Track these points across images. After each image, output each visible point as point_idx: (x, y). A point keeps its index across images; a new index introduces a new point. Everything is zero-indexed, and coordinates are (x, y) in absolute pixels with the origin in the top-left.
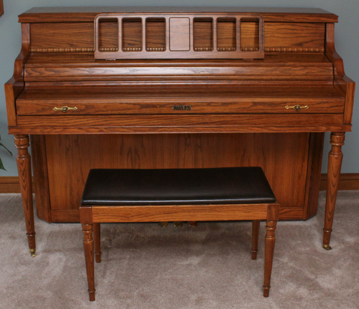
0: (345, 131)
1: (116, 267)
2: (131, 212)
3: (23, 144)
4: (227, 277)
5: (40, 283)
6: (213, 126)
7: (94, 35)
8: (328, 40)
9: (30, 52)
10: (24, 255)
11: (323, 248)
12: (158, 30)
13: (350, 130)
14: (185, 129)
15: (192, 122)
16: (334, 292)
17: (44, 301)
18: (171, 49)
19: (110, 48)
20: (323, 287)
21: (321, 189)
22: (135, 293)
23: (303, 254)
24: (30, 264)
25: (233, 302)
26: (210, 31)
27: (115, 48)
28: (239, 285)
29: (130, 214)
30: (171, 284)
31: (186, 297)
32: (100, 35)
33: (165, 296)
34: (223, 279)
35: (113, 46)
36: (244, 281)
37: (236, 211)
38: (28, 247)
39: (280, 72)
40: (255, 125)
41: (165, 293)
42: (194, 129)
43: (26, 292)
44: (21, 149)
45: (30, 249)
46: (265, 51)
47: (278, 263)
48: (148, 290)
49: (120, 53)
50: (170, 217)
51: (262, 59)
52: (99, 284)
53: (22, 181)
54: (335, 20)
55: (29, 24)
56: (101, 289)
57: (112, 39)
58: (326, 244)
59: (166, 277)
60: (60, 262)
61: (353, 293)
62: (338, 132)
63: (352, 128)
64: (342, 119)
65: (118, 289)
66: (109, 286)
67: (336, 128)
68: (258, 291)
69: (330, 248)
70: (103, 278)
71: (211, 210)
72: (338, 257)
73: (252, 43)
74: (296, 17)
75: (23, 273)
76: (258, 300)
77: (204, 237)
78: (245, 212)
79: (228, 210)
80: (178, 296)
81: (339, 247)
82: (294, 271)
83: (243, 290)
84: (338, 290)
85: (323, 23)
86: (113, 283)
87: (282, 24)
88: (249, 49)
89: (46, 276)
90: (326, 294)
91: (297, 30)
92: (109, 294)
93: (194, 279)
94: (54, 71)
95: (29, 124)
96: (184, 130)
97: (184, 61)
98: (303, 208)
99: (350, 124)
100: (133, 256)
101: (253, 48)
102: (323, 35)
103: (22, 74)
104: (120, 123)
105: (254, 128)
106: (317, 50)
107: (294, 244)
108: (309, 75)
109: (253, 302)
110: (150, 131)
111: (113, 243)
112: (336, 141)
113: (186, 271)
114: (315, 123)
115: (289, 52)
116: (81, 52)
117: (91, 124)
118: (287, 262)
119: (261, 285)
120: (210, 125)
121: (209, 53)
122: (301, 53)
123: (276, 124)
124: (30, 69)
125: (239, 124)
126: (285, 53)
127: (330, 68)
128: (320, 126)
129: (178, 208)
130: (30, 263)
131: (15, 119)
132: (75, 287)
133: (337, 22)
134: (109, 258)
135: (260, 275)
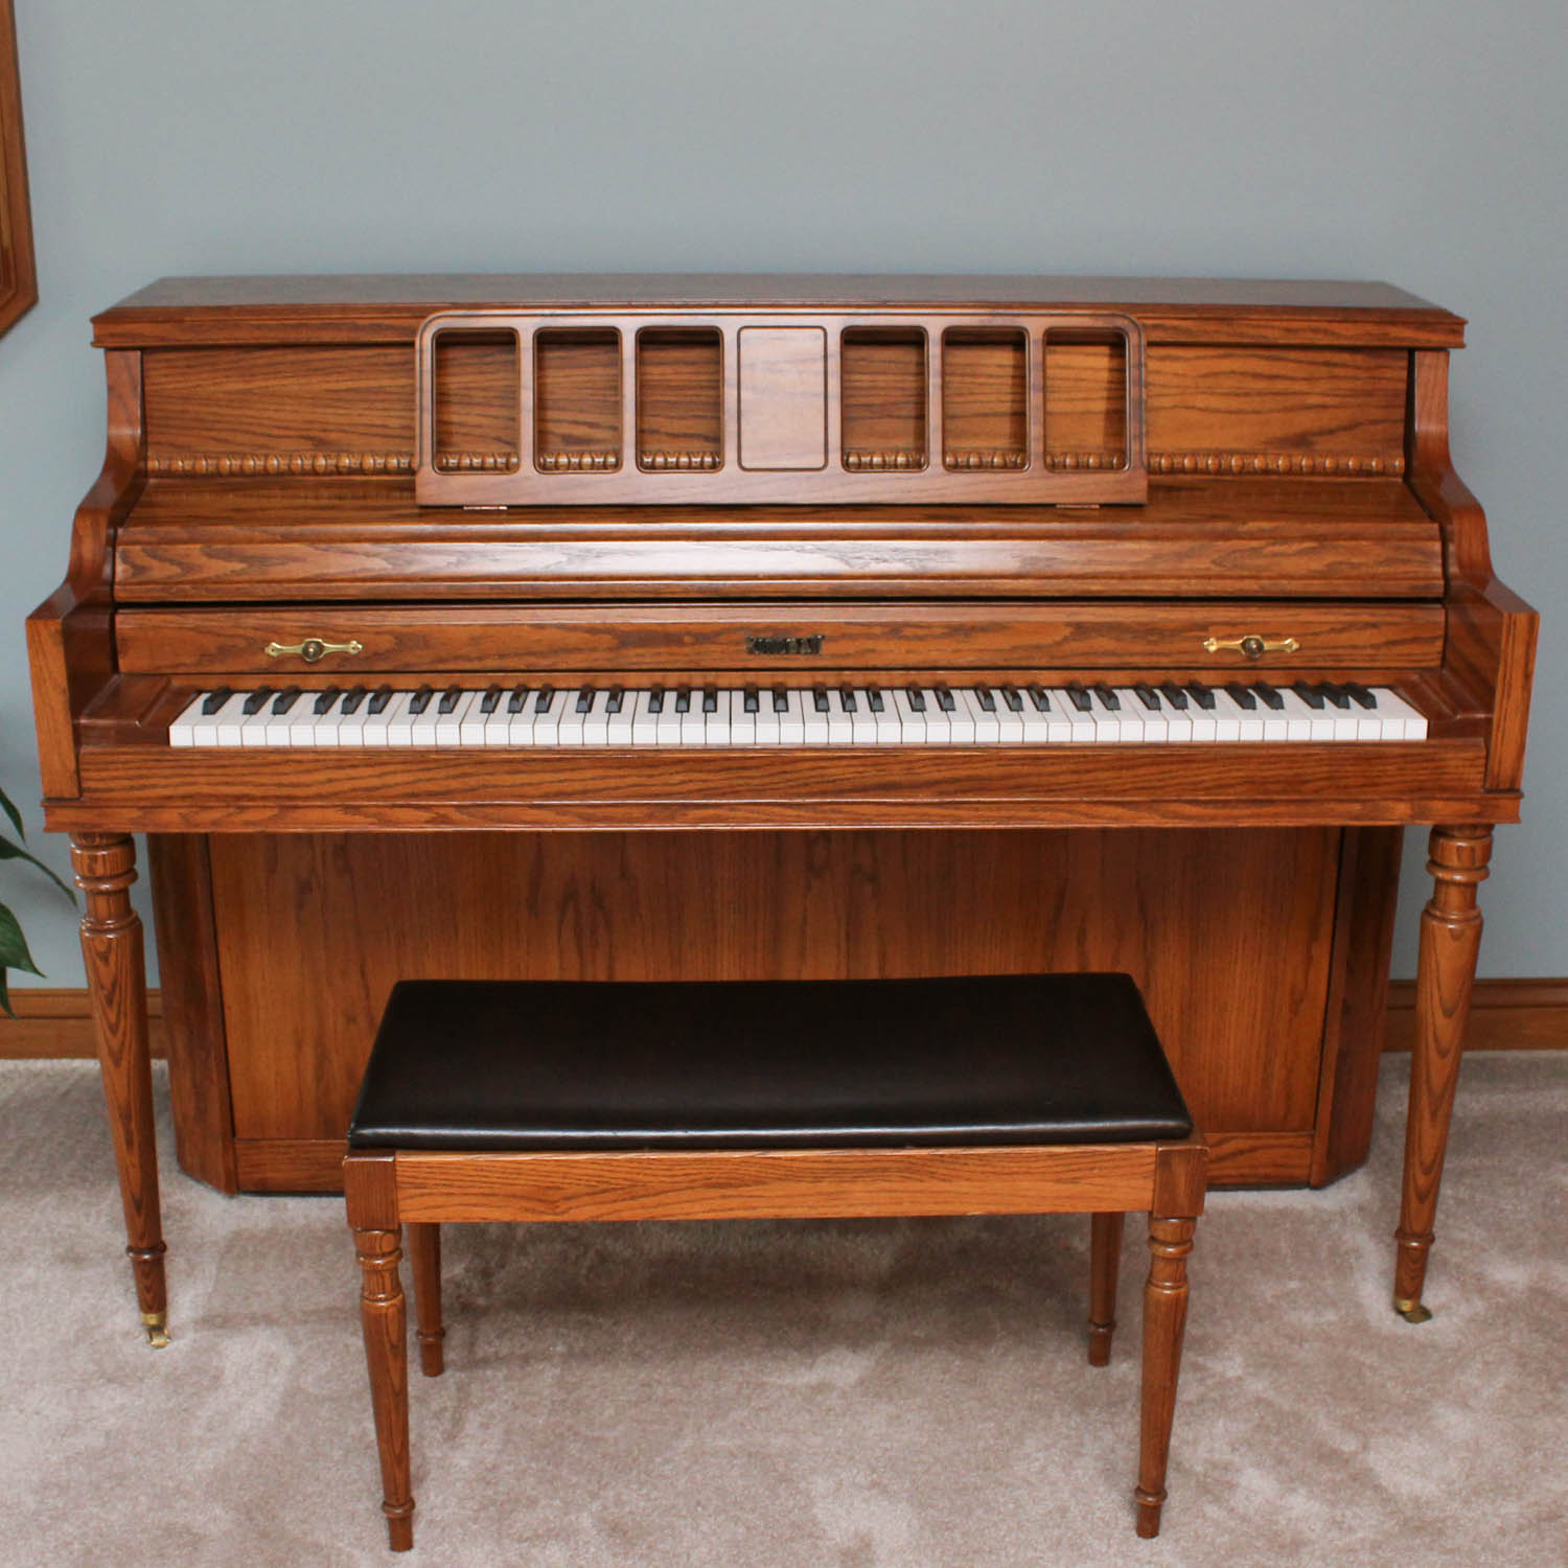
0: (1492, 821)
1: (505, 1397)
2: (565, 1178)
3: (108, 872)
4: (981, 1444)
5: (180, 1464)
6: (925, 800)
7: (414, 401)
8: (1420, 426)
9: (145, 474)
10: (119, 1340)
11: (1393, 1315)
12: (694, 378)
13: (1514, 818)
14: (802, 813)
15: (834, 781)
16: (1442, 1515)
17: (196, 1549)
18: (746, 464)
19: (483, 455)
20: (1392, 1490)
21: (1389, 1048)
22: (585, 1514)
23: (1307, 1341)
24: (141, 1380)
25: (1003, 1559)
26: (913, 385)
27: (508, 455)
28: (1033, 1479)
29: (559, 1188)
30: (742, 1475)
31: (802, 1537)
32: (441, 399)
33: (715, 1533)
34: (965, 1456)
35: (495, 447)
36: (1054, 1462)
37: (1021, 1177)
38: (134, 1304)
39: (1214, 562)
40: (1108, 793)
41: (712, 1520)
42: (840, 812)
43: (119, 1506)
44: (101, 893)
45: (142, 1314)
46: (1150, 471)
47: (1202, 1380)
48: (643, 1504)
49: (527, 478)
50: (735, 1203)
51: (1137, 507)
52: (432, 1475)
53: (107, 1030)
54: (1451, 339)
55: (139, 353)
56: (440, 1498)
57: (496, 417)
58: (1408, 1297)
59: (722, 1442)
60: (271, 1370)
61: (1521, 1520)
62: (1461, 827)
63: (1525, 806)
64: (1482, 769)
65: (512, 1495)
66: (475, 1484)
67: (1456, 806)
68: (1114, 1508)
69: (1425, 1314)
70: (452, 1448)
71: (912, 1169)
72: (1460, 1354)
73: (1094, 435)
74: (1285, 324)
75: (112, 1422)
76: (1112, 1551)
77: (886, 1261)
78: (1058, 1181)
79: (983, 1173)
80: (770, 1531)
81: (1464, 1310)
82: (1268, 1419)
83: (1051, 1505)
84: (1456, 1505)
85: (1401, 349)
86: (495, 1467)
87: (1221, 352)
88: (1083, 460)
89: (208, 1435)
90: (1406, 1521)
91: (1292, 379)
92: (475, 1520)
93: (838, 1453)
94: (243, 559)
95: (132, 788)
96: (798, 816)
97: (804, 513)
98: (1312, 1137)
99: (1513, 791)
100: (582, 1345)
101: (1100, 456)
102: (1402, 400)
103: (107, 570)
104: (523, 785)
105: (1103, 809)
106: (1374, 464)
107: (1268, 1295)
108: (1339, 578)
109: (1093, 1559)
110: (650, 818)
111: (497, 1289)
112: (1454, 862)
113: (807, 1417)
114: (1364, 785)
115: (1255, 472)
116: (361, 471)
117: (399, 790)
118: (1240, 1378)
119: (1130, 1481)
120: (909, 797)
121: (910, 478)
122: (1306, 479)
123: (1195, 790)
124: (138, 547)
125: (1036, 789)
126: (1237, 478)
127: (1430, 544)
128: (1387, 799)
129: (770, 1161)
130: (139, 1374)
131: (72, 765)
132: (328, 1485)
133: (1462, 346)
134: (480, 1354)
135: (1124, 1433)
